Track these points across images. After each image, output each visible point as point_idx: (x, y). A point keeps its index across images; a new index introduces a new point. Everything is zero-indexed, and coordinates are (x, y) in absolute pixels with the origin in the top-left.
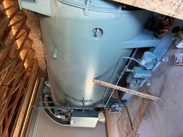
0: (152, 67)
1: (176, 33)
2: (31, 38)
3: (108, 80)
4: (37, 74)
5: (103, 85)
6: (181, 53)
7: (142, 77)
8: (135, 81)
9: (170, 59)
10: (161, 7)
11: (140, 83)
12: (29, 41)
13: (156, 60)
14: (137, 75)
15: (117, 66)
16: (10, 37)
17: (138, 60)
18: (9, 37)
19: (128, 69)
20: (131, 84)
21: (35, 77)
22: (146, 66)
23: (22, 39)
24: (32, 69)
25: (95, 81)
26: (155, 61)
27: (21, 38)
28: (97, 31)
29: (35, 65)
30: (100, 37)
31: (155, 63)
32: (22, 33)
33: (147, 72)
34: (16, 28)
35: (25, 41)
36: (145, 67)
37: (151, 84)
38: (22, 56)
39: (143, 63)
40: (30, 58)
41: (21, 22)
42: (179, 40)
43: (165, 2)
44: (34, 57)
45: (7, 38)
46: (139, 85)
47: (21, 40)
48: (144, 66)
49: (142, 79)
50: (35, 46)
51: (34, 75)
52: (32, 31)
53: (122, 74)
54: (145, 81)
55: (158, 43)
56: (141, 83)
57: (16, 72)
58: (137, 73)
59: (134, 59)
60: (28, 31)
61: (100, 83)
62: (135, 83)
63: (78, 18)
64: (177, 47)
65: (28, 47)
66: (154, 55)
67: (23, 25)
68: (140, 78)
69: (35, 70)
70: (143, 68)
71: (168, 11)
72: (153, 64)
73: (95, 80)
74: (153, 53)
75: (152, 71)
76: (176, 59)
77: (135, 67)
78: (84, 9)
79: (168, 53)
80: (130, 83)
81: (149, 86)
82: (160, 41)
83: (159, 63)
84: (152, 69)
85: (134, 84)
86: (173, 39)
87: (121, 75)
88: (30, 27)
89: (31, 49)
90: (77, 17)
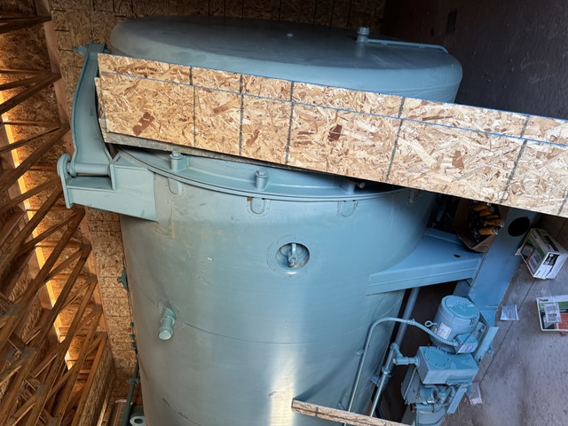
0: (476, 345)
1: (522, 236)
2: (92, 271)
3: (342, 398)
4: (104, 388)
5: (328, 418)
6: (553, 295)
7: (450, 379)
8: (432, 396)
9: (523, 315)
10: (463, 181)
11: (446, 402)
12: (84, 281)
13: (481, 319)
14: (433, 377)
15: (364, 348)
16: (27, 272)
17: (429, 324)
18: (23, 274)
19: (401, 355)
20: (418, 407)
21: (97, 398)
22: (455, 344)
23: (64, 274)
24: (90, 369)
25: (298, 406)
26: (481, 324)
27: (63, 272)
28: (291, 250)
29: (102, 356)
30: (301, 266)
31: (480, 331)
32: (67, 257)
33: (463, 362)
34: (50, 244)
35: (75, 281)
36: (452, 347)
37: (482, 397)
38: (60, 329)
39: (444, 333)
40: (85, 332)
41: (65, 228)
42: (534, 254)
43: (470, 170)
44: (99, 329)
45: (19, 277)
46: (447, 408)
47: (61, 280)
48: (451, 344)
49: (453, 388)
50: (103, 293)
51: (94, 390)
52: (97, 249)
53: (385, 373)
54: (462, 391)
55: (477, 268)
56: (451, 399)
57: (36, 388)
58: (433, 368)
59: (413, 322)
60: (85, 250)
61: (317, 412)
62: (432, 404)
63: (233, 222)
64: (534, 276)
65: (81, 298)
66: (472, 305)
67: (71, 236)
68: (444, 385)
69: (101, 373)
70: (447, 349)
71: (484, 189)
72: (477, 333)
73: (299, 404)
74: (470, 300)
75: (478, 357)
76: (543, 314)
77: (421, 348)
78: (250, 199)
79: (514, 295)
80: (415, 405)
81: (480, 404)
82: (480, 260)
83: (493, 331)
84: (477, 349)
85: (430, 407)
86: (518, 253)
87: (384, 377)
88: (90, 239)
89: (91, 303)
90: (232, 219)
